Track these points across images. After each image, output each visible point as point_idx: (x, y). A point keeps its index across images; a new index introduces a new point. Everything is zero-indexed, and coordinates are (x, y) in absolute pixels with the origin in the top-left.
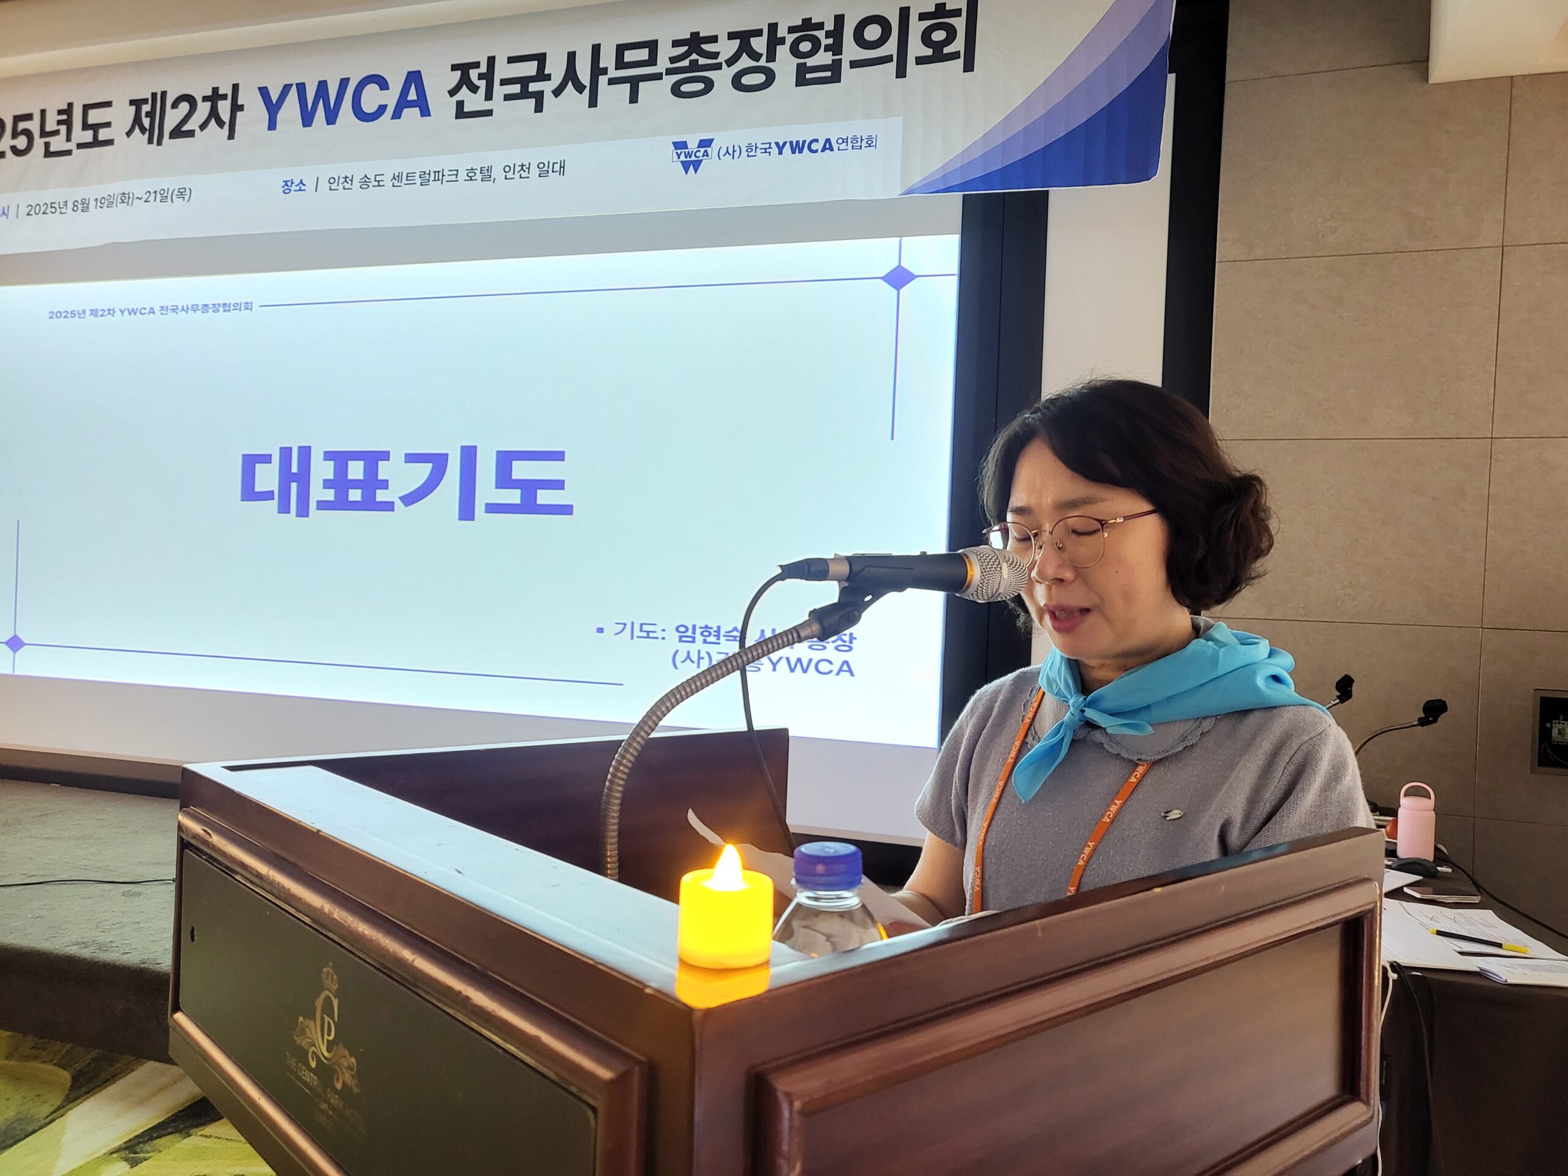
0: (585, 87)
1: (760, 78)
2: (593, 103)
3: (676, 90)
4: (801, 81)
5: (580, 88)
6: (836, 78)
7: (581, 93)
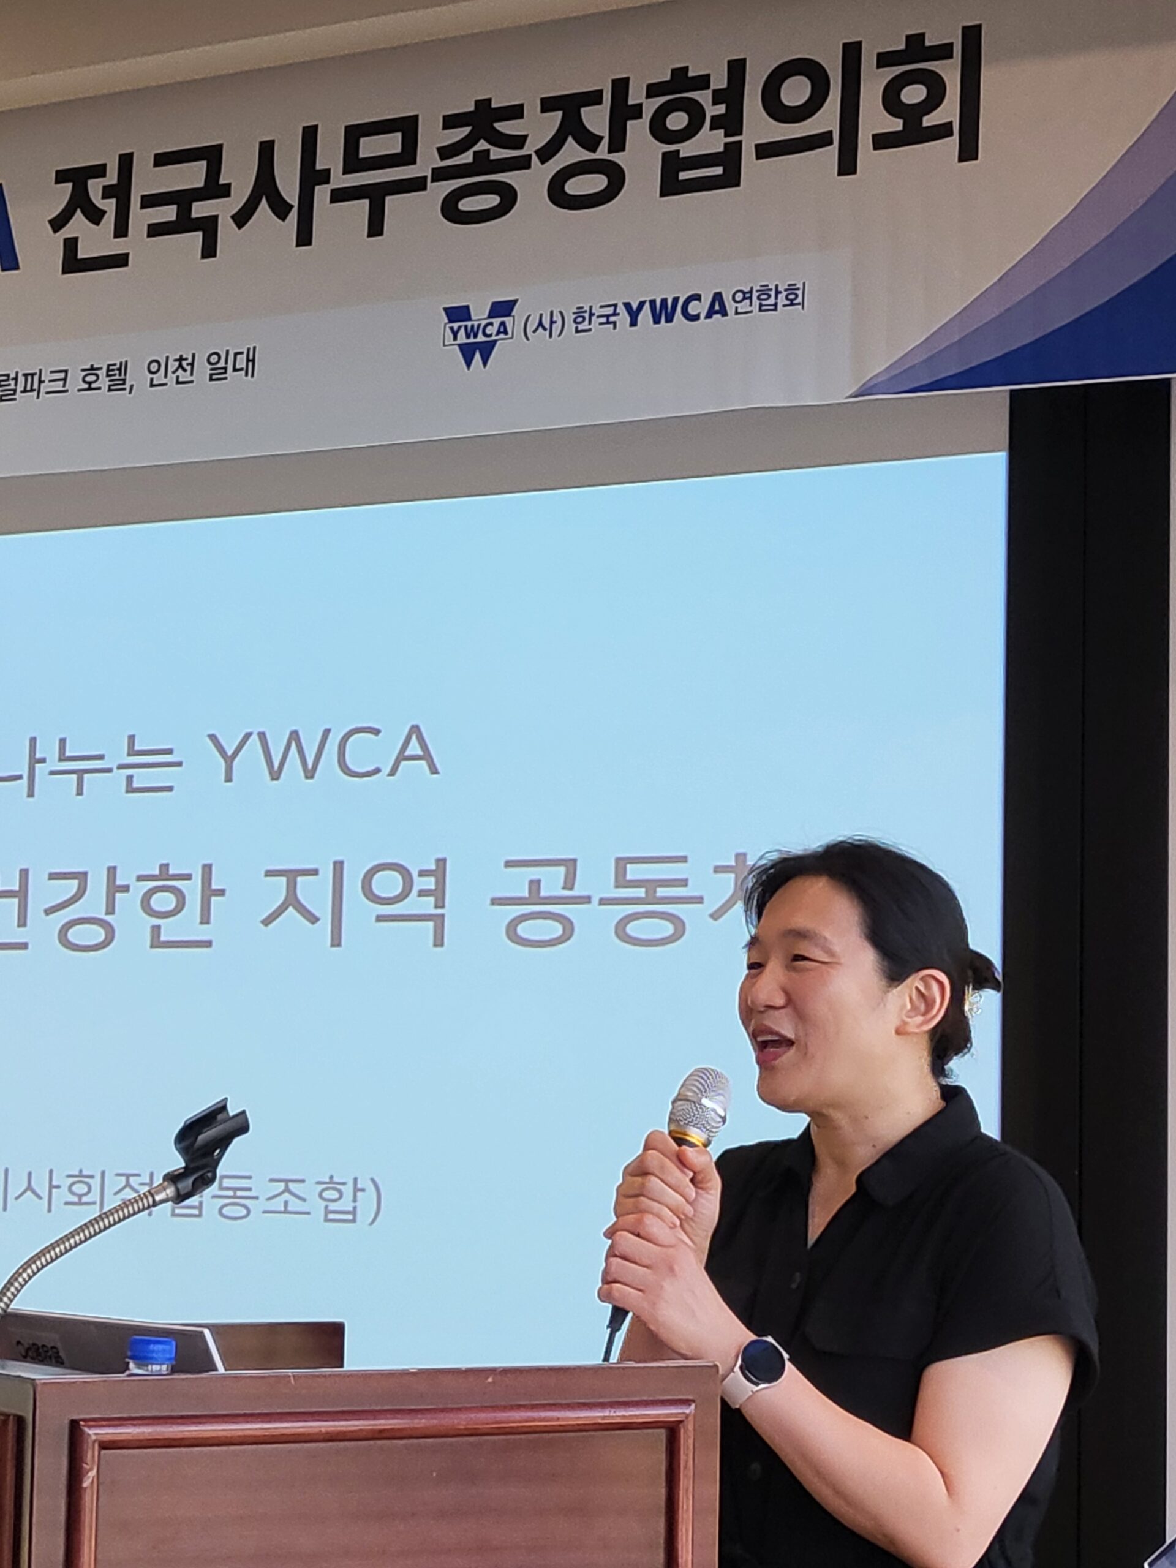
0: (292, 207)
1: (597, 183)
2: (304, 237)
3: (451, 211)
4: (670, 186)
5: (281, 209)
6: (732, 179)
7: (283, 219)
